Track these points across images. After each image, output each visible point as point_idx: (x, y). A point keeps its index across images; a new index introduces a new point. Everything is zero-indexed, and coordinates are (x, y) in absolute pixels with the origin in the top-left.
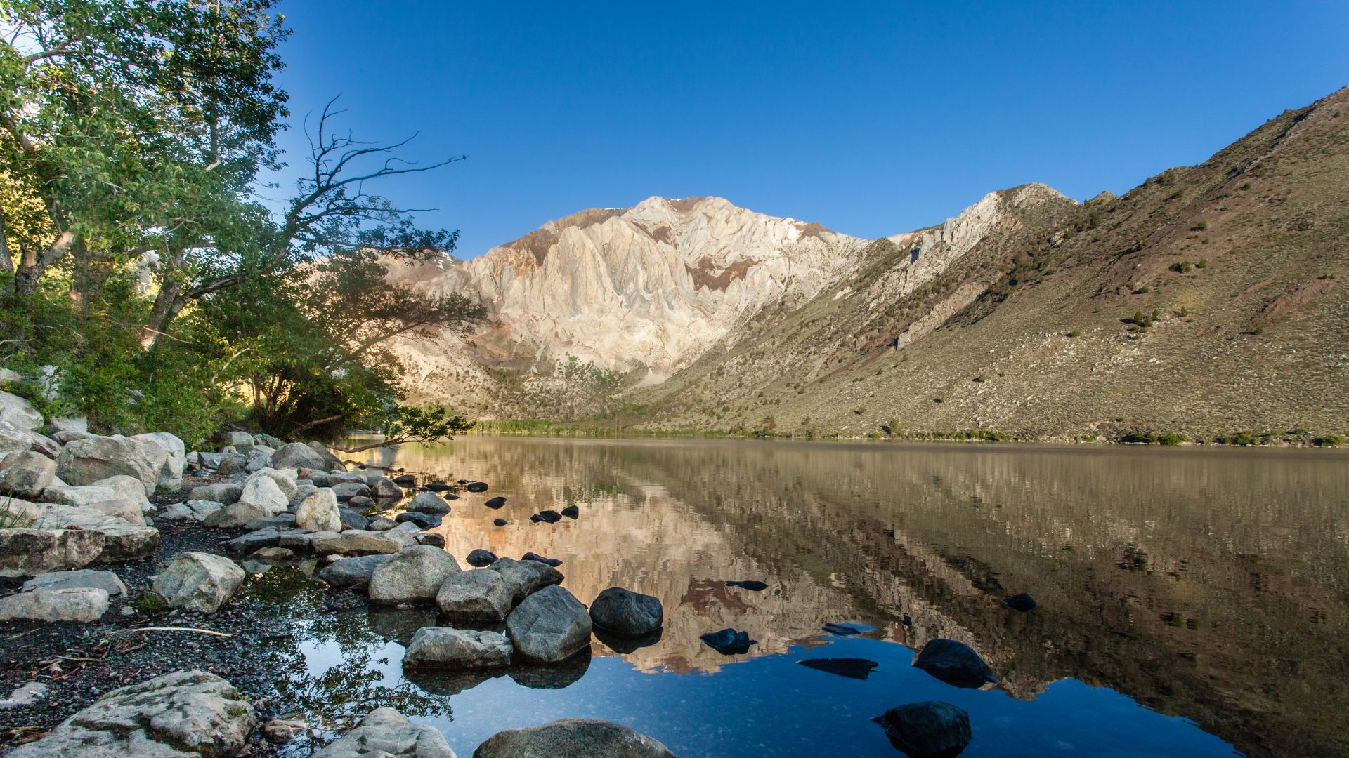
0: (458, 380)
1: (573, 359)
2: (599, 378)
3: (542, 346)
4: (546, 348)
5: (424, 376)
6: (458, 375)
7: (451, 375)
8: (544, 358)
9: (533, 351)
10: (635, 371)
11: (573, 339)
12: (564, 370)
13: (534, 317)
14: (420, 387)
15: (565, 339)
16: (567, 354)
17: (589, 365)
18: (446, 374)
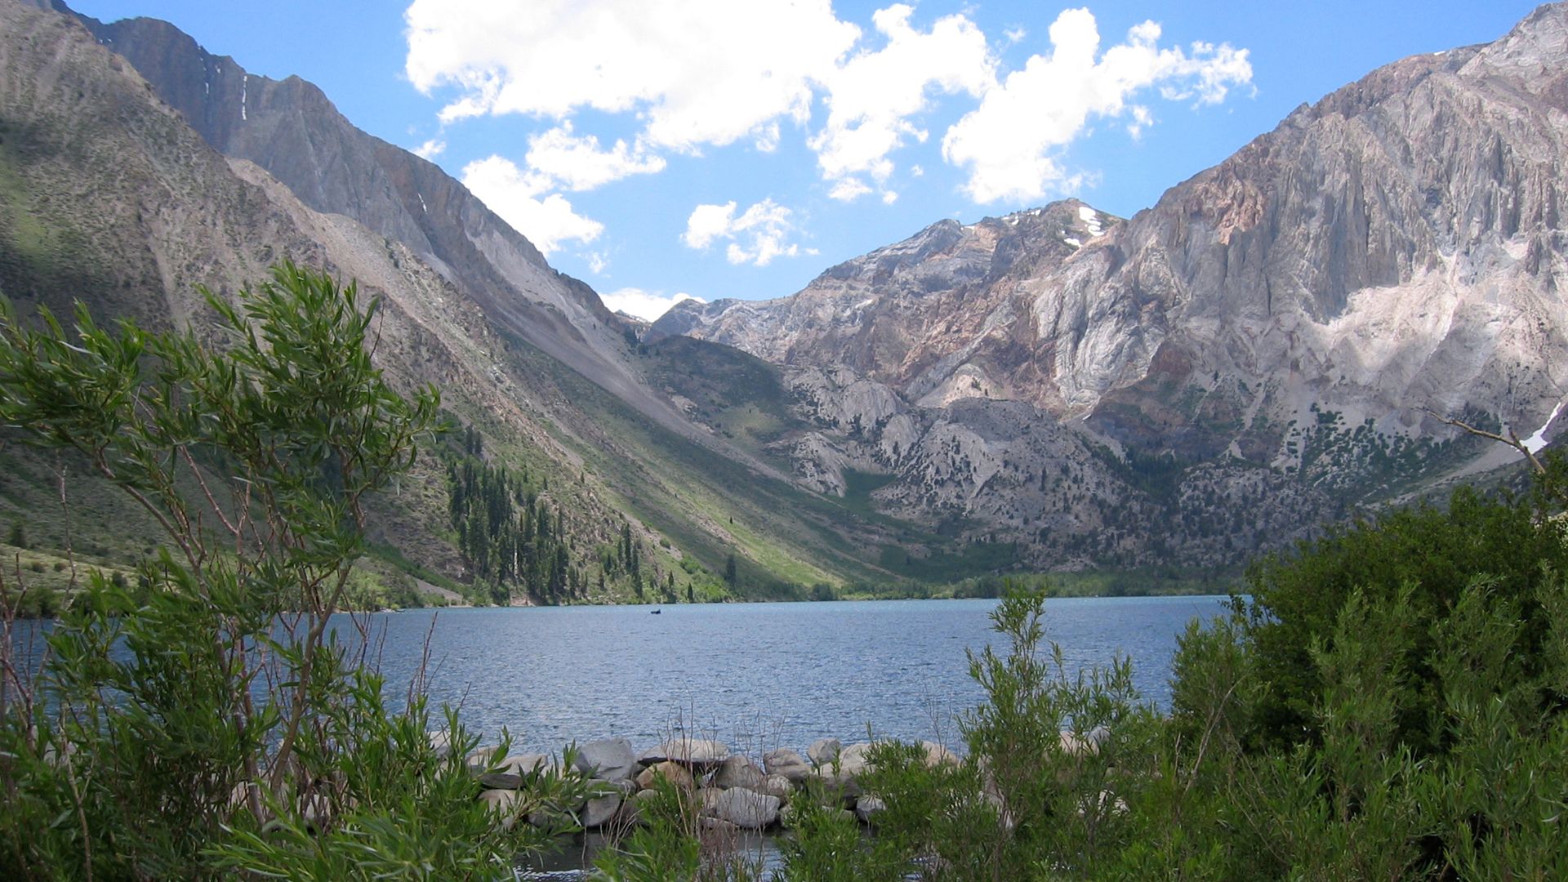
0: (1043, 488)
1: (1327, 419)
2: (1379, 457)
3: (1261, 395)
4: (1268, 399)
5: (979, 481)
6: (1044, 476)
7: (1030, 479)
8: (1260, 420)
9: (1238, 412)
10: (1468, 437)
11: (1331, 373)
12: (1300, 447)
13: (1246, 331)
14: (969, 507)
15: (1315, 374)
16: (1314, 408)
17: (1360, 429)
18: (1021, 477)
